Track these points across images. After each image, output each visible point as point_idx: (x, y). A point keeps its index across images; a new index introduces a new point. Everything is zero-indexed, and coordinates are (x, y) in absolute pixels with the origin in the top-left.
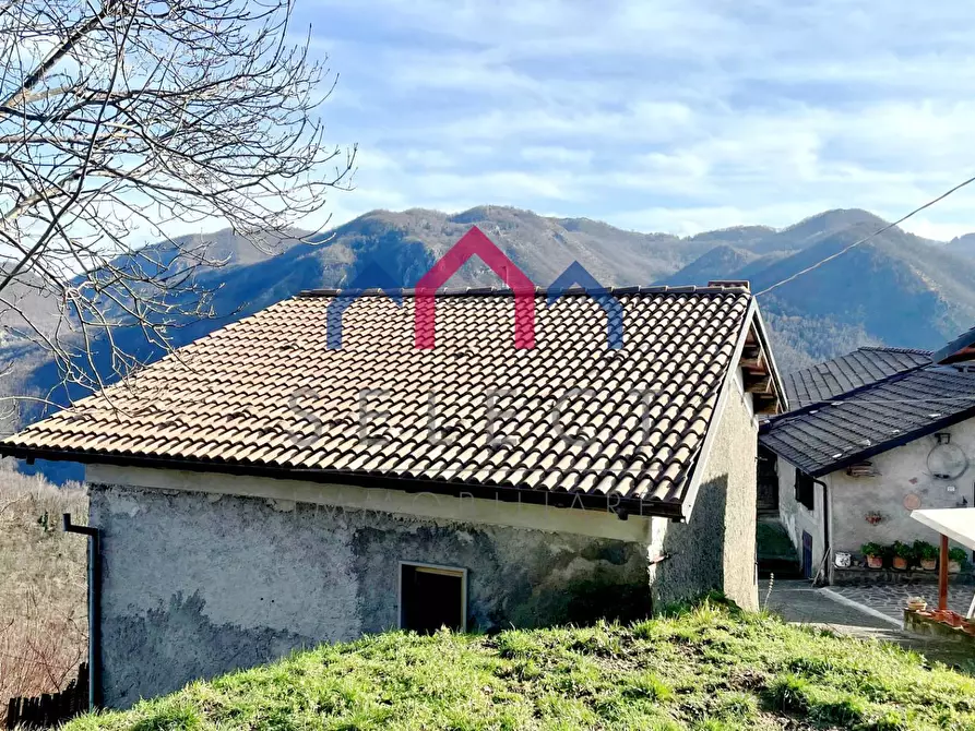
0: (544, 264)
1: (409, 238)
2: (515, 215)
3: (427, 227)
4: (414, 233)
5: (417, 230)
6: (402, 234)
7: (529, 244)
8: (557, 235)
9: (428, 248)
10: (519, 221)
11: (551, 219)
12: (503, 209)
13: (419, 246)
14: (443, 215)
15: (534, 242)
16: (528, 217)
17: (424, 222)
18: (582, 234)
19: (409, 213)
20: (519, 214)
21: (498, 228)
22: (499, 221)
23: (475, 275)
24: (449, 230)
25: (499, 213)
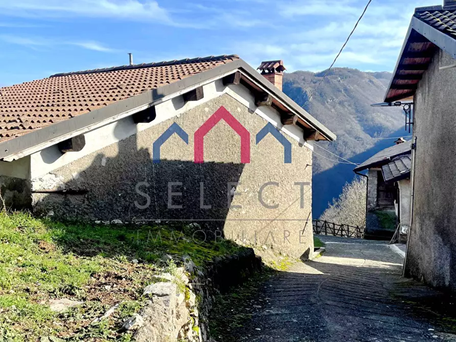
0: (363, 95)
1: (295, 85)
2: (349, 72)
3: (304, 80)
4: (297, 82)
5: (299, 81)
6: (291, 84)
7: (355, 86)
8: (370, 81)
9: (305, 90)
10: (350, 74)
11: (368, 73)
12: (343, 69)
13: (300, 89)
14: (312, 73)
15: (358, 85)
16: (355, 72)
17: (303, 77)
18: (384, 80)
19: (295, 73)
20: (350, 71)
21: (339, 78)
22: (340, 75)
23: (327, 102)
24: (315, 81)
25: (340, 71)
